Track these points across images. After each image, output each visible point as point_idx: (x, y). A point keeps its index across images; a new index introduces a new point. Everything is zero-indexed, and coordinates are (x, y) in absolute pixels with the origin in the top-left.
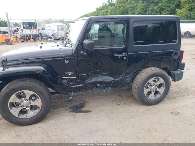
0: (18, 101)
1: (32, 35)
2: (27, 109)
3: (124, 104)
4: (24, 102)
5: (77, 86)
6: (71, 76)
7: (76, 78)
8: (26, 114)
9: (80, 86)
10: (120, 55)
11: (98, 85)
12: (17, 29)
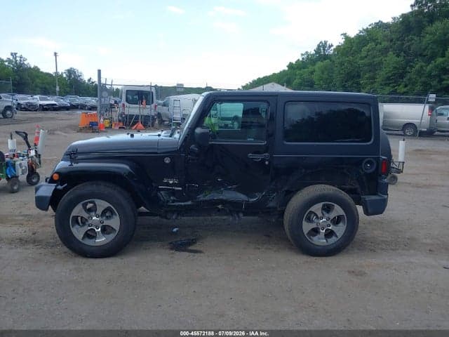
0: (85, 215)
1: (142, 116)
2: (96, 230)
3: (266, 249)
4: (94, 218)
5: (183, 204)
6: (174, 185)
7: (181, 189)
8: (94, 240)
9: (188, 205)
10: (259, 157)
11: (220, 206)
12: (116, 102)
